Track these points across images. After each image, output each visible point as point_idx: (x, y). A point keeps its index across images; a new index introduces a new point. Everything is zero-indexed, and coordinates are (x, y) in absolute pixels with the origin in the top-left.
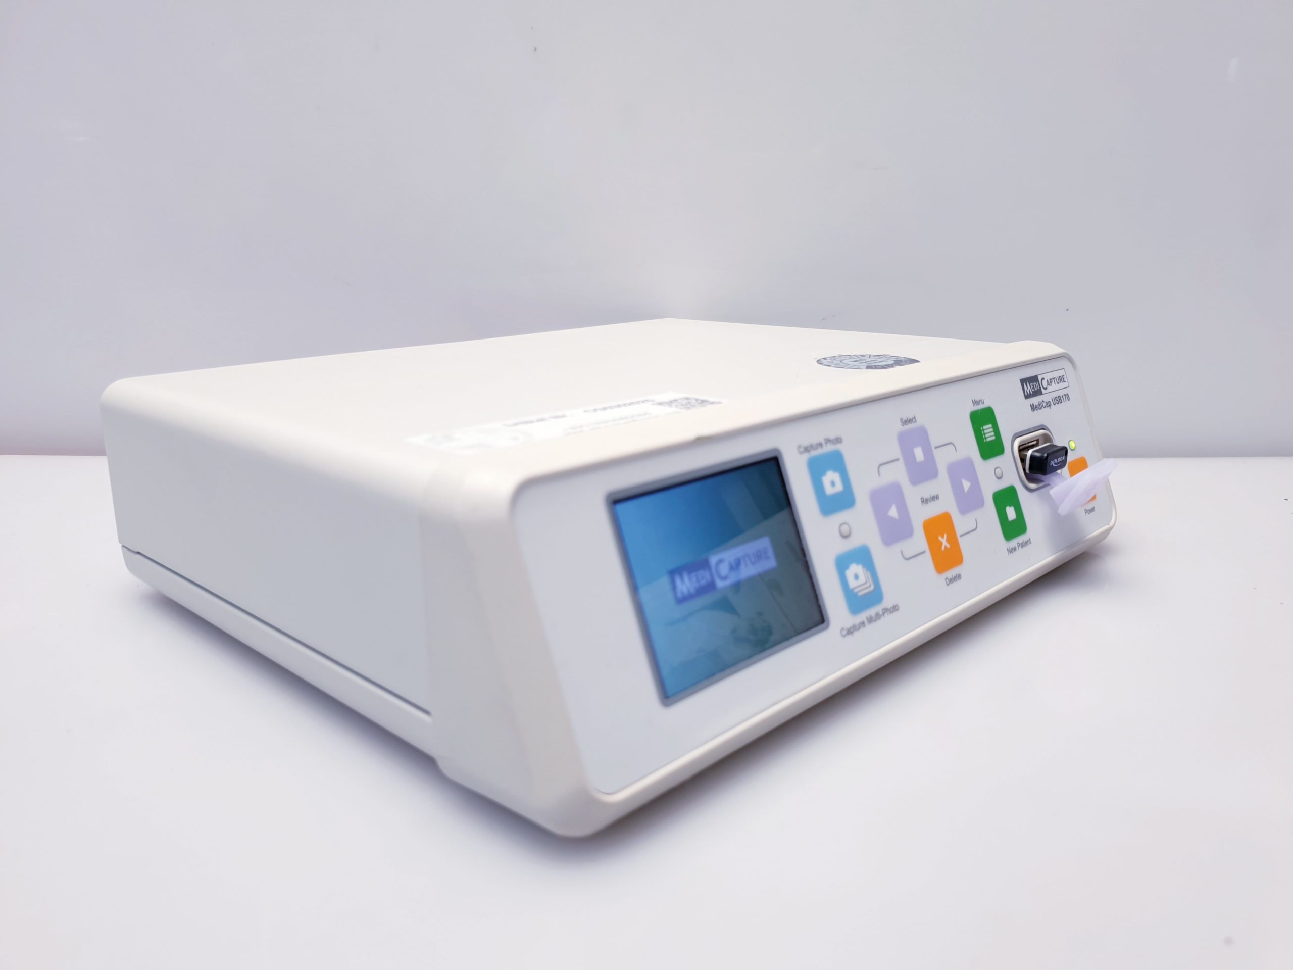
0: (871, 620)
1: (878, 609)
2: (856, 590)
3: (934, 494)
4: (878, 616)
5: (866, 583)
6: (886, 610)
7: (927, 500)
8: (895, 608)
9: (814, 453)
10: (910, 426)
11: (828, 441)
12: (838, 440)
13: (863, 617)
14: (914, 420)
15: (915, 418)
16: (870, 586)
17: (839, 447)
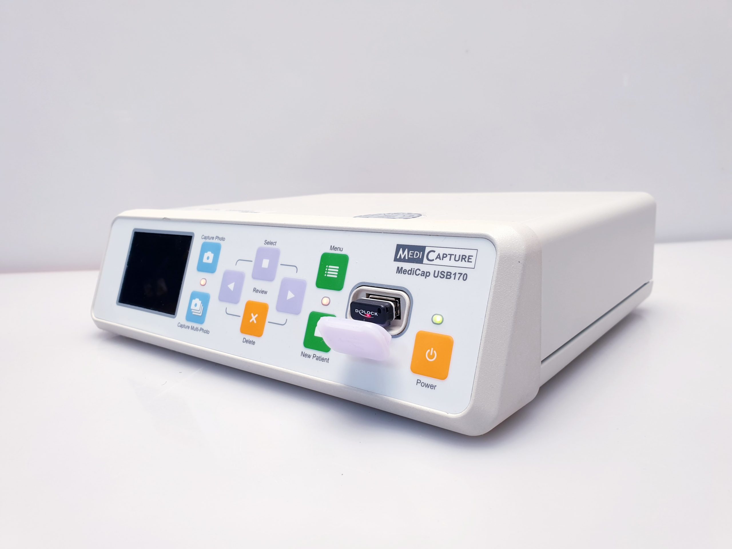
0: (192, 328)
1: (199, 326)
2: (192, 311)
3: (265, 290)
4: (197, 329)
5: (199, 311)
6: (202, 329)
7: (257, 291)
8: (207, 332)
9: (208, 241)
10: (269, 246)
11: (217, 237)
12: (223, 239)
13: (190, 324)
14: (274, 244)
15: (276, 242)
16: (200, 313)
17: (221, 242)
